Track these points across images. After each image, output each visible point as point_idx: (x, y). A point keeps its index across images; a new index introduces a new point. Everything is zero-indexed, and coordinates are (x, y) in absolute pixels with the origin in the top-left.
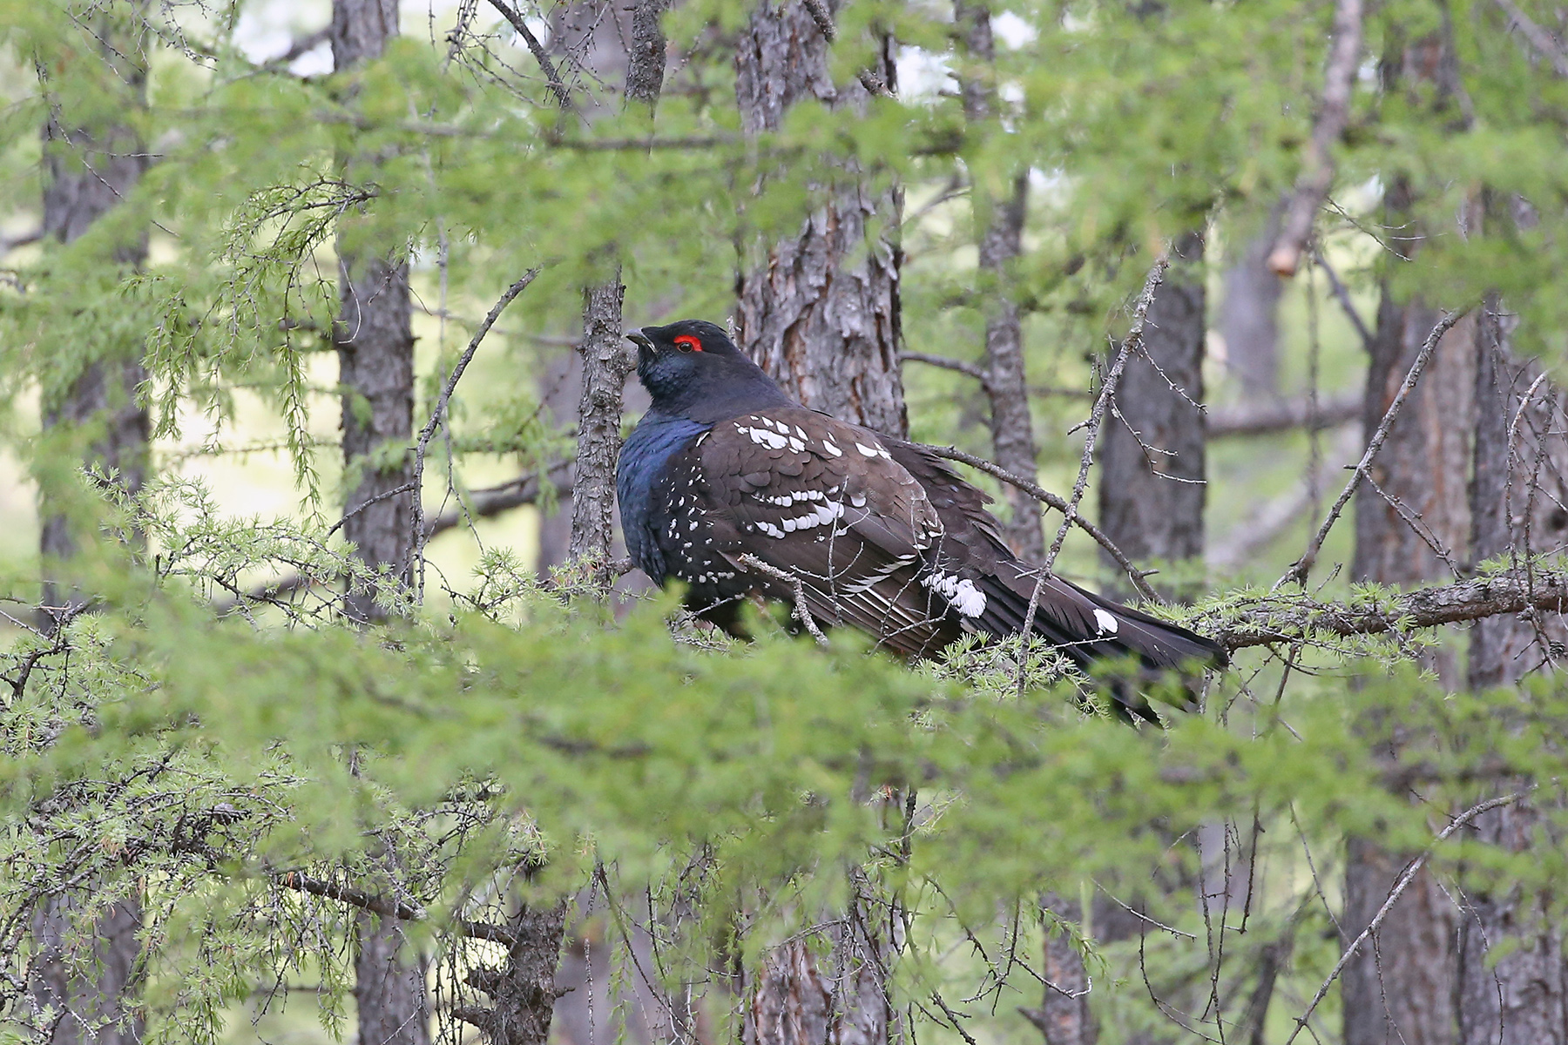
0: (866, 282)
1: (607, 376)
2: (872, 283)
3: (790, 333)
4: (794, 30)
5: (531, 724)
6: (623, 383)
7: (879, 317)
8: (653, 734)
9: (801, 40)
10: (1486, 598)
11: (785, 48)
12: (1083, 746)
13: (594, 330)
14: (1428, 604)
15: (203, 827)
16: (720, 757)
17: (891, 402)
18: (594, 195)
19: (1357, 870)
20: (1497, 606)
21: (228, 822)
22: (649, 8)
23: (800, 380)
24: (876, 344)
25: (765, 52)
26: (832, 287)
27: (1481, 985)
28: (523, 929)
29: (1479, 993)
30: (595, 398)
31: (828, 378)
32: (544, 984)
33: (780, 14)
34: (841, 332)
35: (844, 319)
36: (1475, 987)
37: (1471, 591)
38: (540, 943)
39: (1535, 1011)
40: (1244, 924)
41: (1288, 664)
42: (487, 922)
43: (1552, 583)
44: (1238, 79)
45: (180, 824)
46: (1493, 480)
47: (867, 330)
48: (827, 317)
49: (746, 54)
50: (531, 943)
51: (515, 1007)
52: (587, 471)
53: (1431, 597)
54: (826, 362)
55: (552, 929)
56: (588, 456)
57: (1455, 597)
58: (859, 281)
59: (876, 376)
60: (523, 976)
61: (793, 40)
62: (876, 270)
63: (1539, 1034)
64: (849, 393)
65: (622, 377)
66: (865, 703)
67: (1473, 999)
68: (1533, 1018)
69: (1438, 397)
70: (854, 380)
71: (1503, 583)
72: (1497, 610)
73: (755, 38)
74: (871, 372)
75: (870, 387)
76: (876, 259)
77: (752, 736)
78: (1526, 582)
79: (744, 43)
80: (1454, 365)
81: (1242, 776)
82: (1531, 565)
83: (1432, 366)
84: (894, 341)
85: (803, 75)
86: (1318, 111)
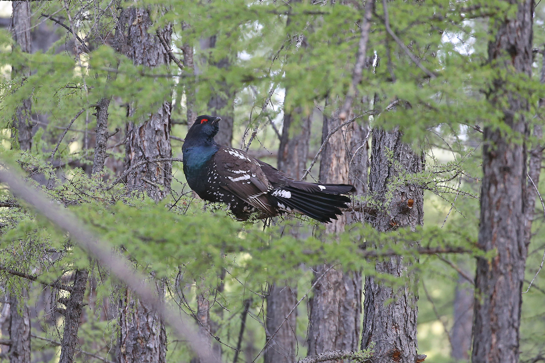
0: (162, 115)
1: (103, 138)
2: (164, 116)
3: (141, 128)
4: (145, 46)
5: (135, 233)
6: (107, 140)
7: (165, 125)
9: (147, 49)
11: (142, 51)
12: (283, 244)
13: (100, 126)
17: (168, 148)
18: (154, 89)
22: (118, 39)
23: (143, 141)
24: (164, 132)
25: (136, 52)
26: (153, 117)
27: (317, 312)
28: (75, 288)
29: (316, 314)
30: (99, 144)
31: (151, 141)
32: (80, 303)
33: (141, 42)
34: (155, 129)
35: (156, 125)
36: (315, 312)
38: (79, 291)
39: (331, 319)
43: (358, 204)
44: (332, 67)
46: (325, 175)
47: (162, 128)
48: (151, 124)
49: (131, 52)
50: (77, 292)
51: (72, 309)
52: (97, 164)
54: (151, 137)
55: (82, 288)
56: (97, 160)
58: (160, 115)
59: (164, 141)
60: (74, 300)
61: (144, 49)
62: (165, 112)
63: (332, 326)
64: (157, 145)
65: (107, 139)
66: (225, 229)
67: (314, 316)
68: (330, 322)
69: (298, 153)
70: (158, 142)
73: (134, 48)
74: (162, 140)
75: (162, 144)
76: (165, 109)
77: (194, 238)
78: (352, 203)
79: (130, 49)
80: (303, 144)
81: (325, 253)
82: (353, 199)
83: (297, 144)
84: (169, 132)
85: (147, 59)
86: (354, 76)
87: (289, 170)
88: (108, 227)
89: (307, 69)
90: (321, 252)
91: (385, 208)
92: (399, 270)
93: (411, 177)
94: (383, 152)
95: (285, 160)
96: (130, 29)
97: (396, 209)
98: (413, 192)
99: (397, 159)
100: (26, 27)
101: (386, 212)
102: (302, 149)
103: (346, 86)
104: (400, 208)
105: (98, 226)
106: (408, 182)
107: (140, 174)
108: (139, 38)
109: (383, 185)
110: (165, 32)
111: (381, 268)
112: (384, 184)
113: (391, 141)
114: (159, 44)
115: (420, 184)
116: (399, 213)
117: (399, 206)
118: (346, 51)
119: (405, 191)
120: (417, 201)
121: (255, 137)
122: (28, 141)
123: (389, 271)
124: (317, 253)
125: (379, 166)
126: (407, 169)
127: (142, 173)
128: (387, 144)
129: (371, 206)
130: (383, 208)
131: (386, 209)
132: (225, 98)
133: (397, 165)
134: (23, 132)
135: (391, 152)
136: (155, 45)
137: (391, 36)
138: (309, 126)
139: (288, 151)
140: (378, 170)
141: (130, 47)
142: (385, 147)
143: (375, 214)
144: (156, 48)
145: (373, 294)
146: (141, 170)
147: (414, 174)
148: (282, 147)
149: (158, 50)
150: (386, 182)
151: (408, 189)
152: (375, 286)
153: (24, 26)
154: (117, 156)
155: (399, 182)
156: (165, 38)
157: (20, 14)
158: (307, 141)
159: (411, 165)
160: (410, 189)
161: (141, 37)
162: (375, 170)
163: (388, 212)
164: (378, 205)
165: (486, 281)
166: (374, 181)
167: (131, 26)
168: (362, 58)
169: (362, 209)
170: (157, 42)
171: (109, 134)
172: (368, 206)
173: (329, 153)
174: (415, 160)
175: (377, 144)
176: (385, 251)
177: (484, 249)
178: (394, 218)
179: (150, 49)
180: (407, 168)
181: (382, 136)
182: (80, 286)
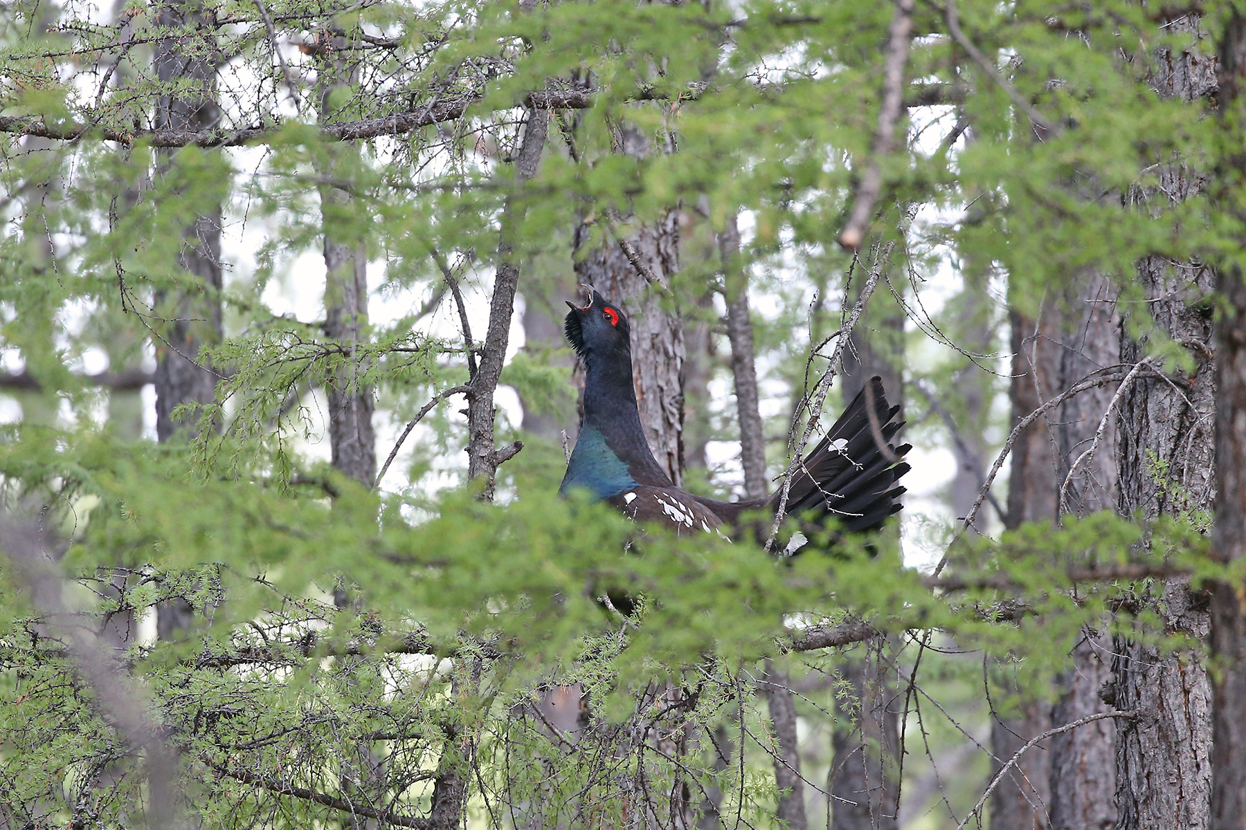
0: (661, 432)
1: (484, 466)
4: (614, 272)
5: (373, 544)
6: (494, 471)
7: (670, 454)
9: (619, 278)
11: (608, 283)
13: (476, 437)
15: (213, 718)
21: (231, 717)
28: (434, 821)
33: (605, 262)
41: (922, 645)
42: (409, 816)
45: (198, 716)
55: (452, 820)
58: (656, 431)
61: (614, 278)
62: (668, 424)
76: (668, 418)
84: (680, 471)
85: (620, 300)
91: (1154, 598)
92: (1193, 743)
97: (1180, 600)
99: (1178, 480)
104: (1190, 596)
110: (661, 236)
111: (1150, 740)
113: (1162, 441)
116: (1190, 610)
117: (1189, 593)
123: (1170, 746)
125: (1137, 500)
126: (1203, 505)
128: (1153, 446)
130: (1149, 597)
133: (1179, 495)
135: (1163, 463)
137: (964, 47)
142: (1150, 453)
145: (1136, 803)
152: (1140, 784)
156: (662, 251)
162: (1129, 510)
165: (1235, 639)
171: (500, 457)
175: (1130, 448)
177: (1225, 561)
178: (1178, 622)
179: (626, 277)
180: (1203, 502)
181: (1141, 429)
182: (444, 817)
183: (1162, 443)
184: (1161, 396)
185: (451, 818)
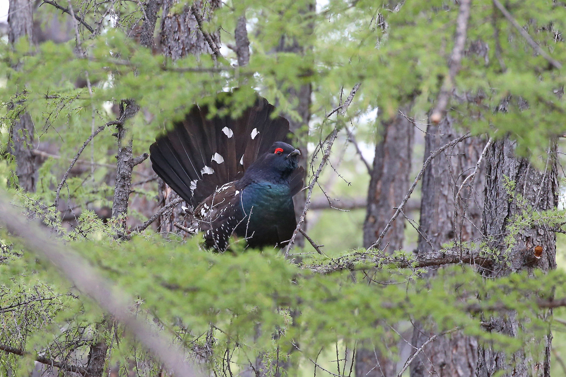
1: (126, 167)
4: (184, 45)
5: (158, 278)
6: (132, 169)
8: (199, 284)
9: (186, 49)
10: (444, 258)
11: (180, 52)
13: (122, 150)
14: (423, 259)
16: (225, 293)
19: (359, 364)
20: (448, 261)
22: (146, 33)
25: (173, 53)
28: (89, 369)
30: (122, 175)
33: (179, 39)
37: (438, 254)
38: (95, 374)
40: (350, 375)
42: (75, 366)
43: (468, 253)
49: (166, 54)
50: (92, 374)
52: (118, 202)
53: (424, 256)
55: (99, 369)
56: (119, 196)
57: (432, 257)
61: (183, 49)
71: (450, 252)
72: (447, 262)
73: (169, 48)
77: (236, 286)
78: (459, 252)
79: (165, 49)
80: (401, 180)
81: (412, 306)
82: (461, 246)
83: (393, 180)
86: (450, 64)
87: (382, 216)
88: (121, 270)
89: (389, 55)
90: (406, 304)
91: (503, 258)
93: (539, 217)
94: (501, 183)
95: (377, 202)
96: (164, 23)
97: (518, 260)
98: (541, 237)
99: (520, 192)
100: (27, 22)
101: (505, 264)
102: (400, 188)
103: (440, 78)
104: (525, 258)
105: (107, 268)
106: (535, 223)
107: (177, 217)
108: (176, 34)
109: (501, 228)
112: (503, 227)
113: (511, 168)
114: (204, 42)
115: (551, 226)
116: (524, 266)
117: (523, 256)
118: (440, 30)
119: (531, 235)
120: (548, 249)
121: (328, 162)
122: (30, 175)
124: (401, 306)
125: (496, 201)
126: (533, 206)
127: (181, 217)
128: (506, 171)
129: (486, 256)
130: (502, 258)
131: (506, 259)
132: (298, 120)
133: (520, 200)
134: (22, 164)
135: (512, 183)
136: (198, 44)
137: (500, 11)
138: (409, 156)
139: (381, 189)
140: (494, 207)
141: (164, 46)
142: (504, 175)
143: (491, 267)
144: (199, 48)
146: (180, 212)
147: (543, 212)
148: (373, 185)
149: (202, 50)
150: (505, 223)
151: (536, 232)
153: (24, 21)
154: (150, 196)
155: (523, 222)
156: (212, 35)
157: (18, 4)
158: (407, 176)
159: (538, 200)
160: (538, 233)
161: (178, 33)
162: (491, 207)
163: (509, 264)
164: (495, 254)
166: (488, 223)
167: (165, 18)
168: (461, 40)
169: (472, 260)
170: (200, 39)
171: (135, 162)
172: (481, 255)
173: (432, 190)
174: (544, 194)
175: (492, 172)
176: (492, 303)
179: (191, 48)
180: (533, 204)
181: (500, 161)
182: (95, 367)
183: (511, 170)
184: (512, 143)
185: (99, 367)
